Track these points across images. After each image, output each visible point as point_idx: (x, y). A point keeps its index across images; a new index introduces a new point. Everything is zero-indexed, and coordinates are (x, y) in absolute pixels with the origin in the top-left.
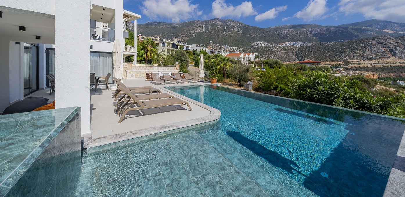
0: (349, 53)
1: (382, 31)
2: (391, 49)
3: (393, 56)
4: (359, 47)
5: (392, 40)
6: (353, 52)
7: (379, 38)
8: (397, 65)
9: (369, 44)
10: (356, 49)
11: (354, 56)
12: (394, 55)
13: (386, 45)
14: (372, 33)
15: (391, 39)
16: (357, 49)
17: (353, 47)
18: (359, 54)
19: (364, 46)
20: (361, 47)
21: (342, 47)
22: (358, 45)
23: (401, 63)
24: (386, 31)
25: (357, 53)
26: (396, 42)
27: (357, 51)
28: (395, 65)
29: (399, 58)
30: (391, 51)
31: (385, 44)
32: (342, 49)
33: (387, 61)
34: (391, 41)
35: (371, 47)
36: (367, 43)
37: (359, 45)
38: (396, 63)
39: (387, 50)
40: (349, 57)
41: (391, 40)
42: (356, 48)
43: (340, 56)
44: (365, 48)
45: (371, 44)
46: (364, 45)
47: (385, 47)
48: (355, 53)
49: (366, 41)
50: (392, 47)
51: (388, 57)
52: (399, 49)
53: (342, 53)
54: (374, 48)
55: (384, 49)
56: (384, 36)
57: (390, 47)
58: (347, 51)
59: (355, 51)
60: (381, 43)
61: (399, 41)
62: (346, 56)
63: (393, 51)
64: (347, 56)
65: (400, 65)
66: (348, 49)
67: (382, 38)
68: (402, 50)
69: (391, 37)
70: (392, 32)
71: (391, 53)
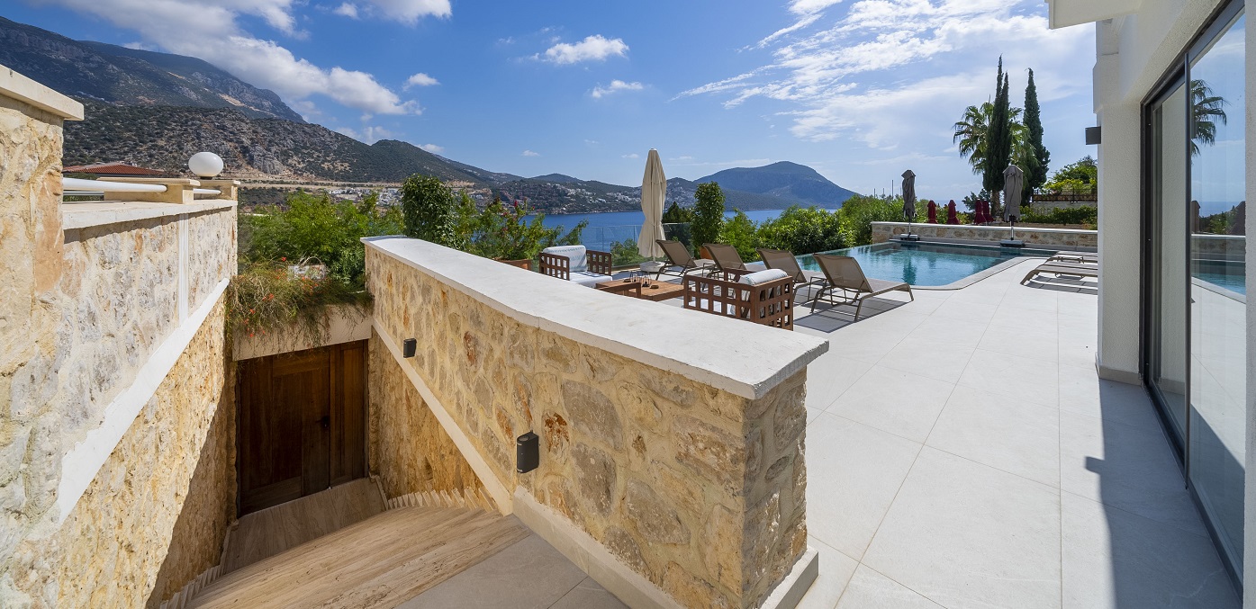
0: (136, 144)
1: (218, 97)
2: (244, 147)
3: (249, 163)
4: (166, 129)
5: (247, 124)
6: (150, 144)
7: (219, 115)
8: (257, 186)
9: (193, 124)
10: (157, 133)
11: (151, 156)
12: (251, 162)
13: (235, 134)
14: (193, 96)
15: (243, 121)
16: (160, 135)
17: (148, 126)
18: (167, 151)
19: (180, 130)
20: (173, 130)
21: (108, 120)
22: (162, 123)
23: (264, 182)
24: (226, 97)
25: (162, 147)
26: (254, 132)
27: (161, 143)
28: (254, 185)
29: (260, 169)
30: (245, 150)
31: (231, 133)
32: (109, 129)
33: (237, 175)
34: (245, 127)
35: (198, 134)
36: (190, 123)
37: (166, 123)
38: (255, 181)
39: (236, 148)
40: (134, 156)
41: (243, 124)
42: (159, 131)
43: (103, 152)
44: (183, 134)
45: (200, 127)
46: (181, 126)
47: (231, 141)
48: (157, 146)
49: (187, 116)
50: (247, 142)
51: (239, 167)
52: (259, 148)
53: (110, 141)
54: (206, 139)
55: (230, 144)
56: (230, 112)
57: (242, 142)
58: (129, 138)
59: (154, 141)
60: (223, 128)
61: (259, 130)
62: (126, 153)
63: (248, 151)
64: (130, 155)
65: (263, 185)
66: (130, 131)
67: (225, 116)
68: (265, 152)
69: (243, 117)
70: (237, 103)
71: (245, 156)
